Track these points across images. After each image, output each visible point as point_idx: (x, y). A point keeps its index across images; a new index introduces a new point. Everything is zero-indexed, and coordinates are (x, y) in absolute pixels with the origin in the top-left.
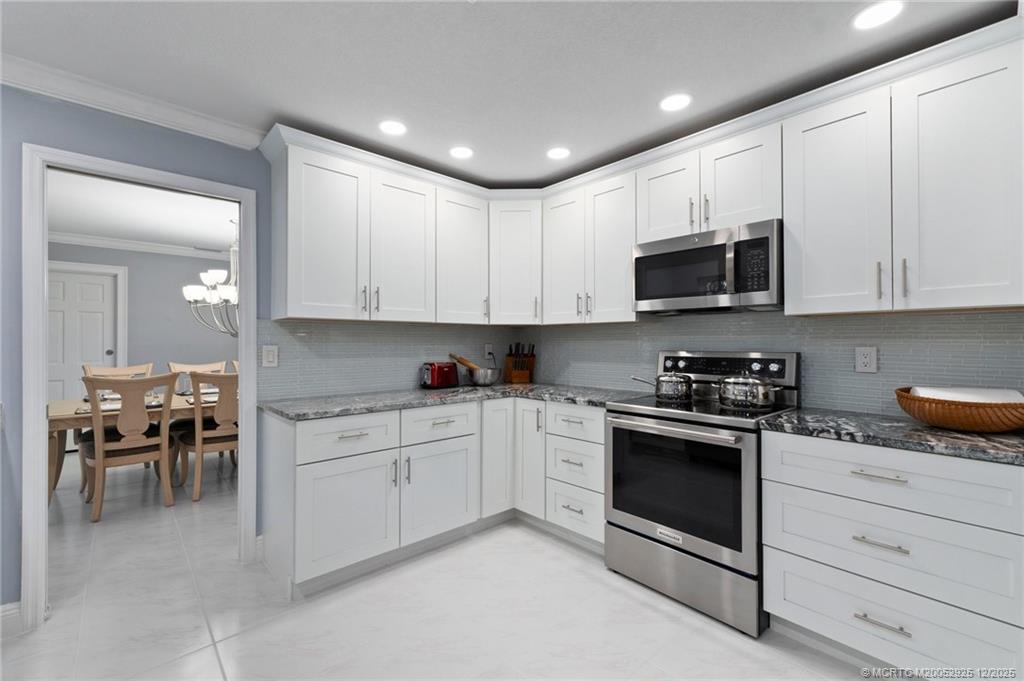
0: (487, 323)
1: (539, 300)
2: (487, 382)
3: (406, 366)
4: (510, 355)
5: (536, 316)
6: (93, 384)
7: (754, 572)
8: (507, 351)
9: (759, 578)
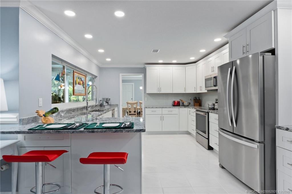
0: (185, 93)
1: (196, 87)
2: (187, 105)
3: (170, 101)
4: (194, 100)
5: (195, 91)
6: (128, 103)
7: (207, 138)
8: (193, 99)
9: (208, 139)
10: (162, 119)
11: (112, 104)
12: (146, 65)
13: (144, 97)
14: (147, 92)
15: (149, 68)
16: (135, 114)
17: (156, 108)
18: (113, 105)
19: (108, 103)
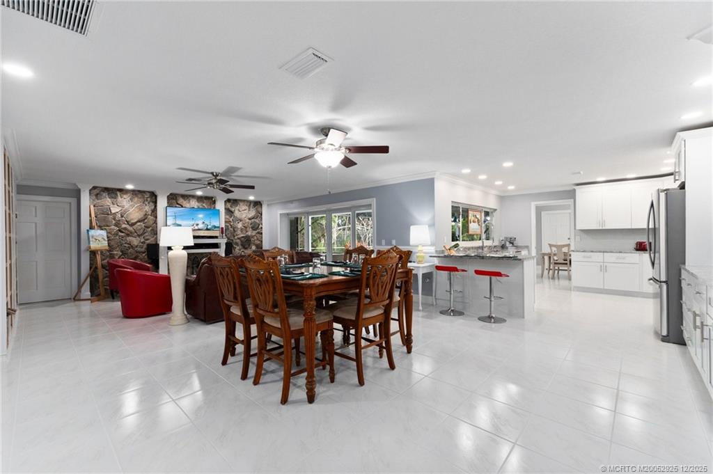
10: (603, 269)
11: (519, 245)
12: (576, 187)
13: (575, 236)
14: (578, 228)
15: (580, 191)
16: (566, 264)
17: (592, 252)
18: (521, 247)
19: (512, 243)
